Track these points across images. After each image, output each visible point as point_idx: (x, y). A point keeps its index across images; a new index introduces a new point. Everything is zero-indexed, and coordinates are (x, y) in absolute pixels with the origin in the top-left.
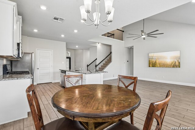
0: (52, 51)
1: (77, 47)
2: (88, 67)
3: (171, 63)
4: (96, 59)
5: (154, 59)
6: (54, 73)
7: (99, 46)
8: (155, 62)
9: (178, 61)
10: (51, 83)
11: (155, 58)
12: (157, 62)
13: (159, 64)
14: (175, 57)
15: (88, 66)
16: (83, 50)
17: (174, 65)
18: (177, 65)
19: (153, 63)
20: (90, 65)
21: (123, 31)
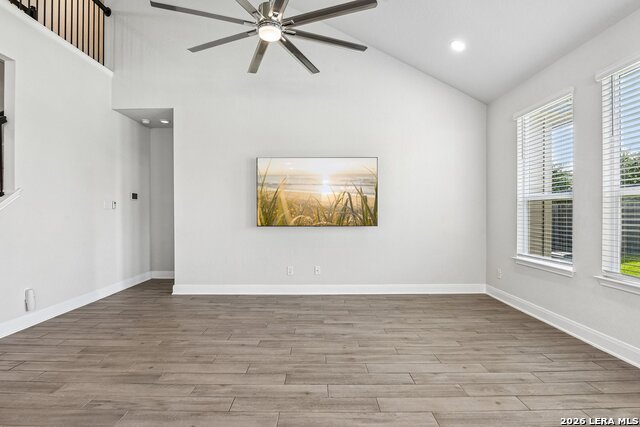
3: (333, 200)
5: (269, 185)
8: (275, 198)
9: (361, 193)
11: (271, 182)
12: (282, 196)
13: (290, 206)
14: (350, 176)
17: (345, 209)
18: (355, 208)
19: (266, 202)
21: (108, 12)
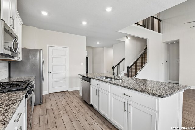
0: (69, 47)
1: (98, 43)
2: (114, 70)
4: (124, 59)
6: (71, 78)
7: (127, 41)
10: (67, 91)
15: (113, 68)
16: (103, 48)
20: (116, 66)
21: (161, 21)
